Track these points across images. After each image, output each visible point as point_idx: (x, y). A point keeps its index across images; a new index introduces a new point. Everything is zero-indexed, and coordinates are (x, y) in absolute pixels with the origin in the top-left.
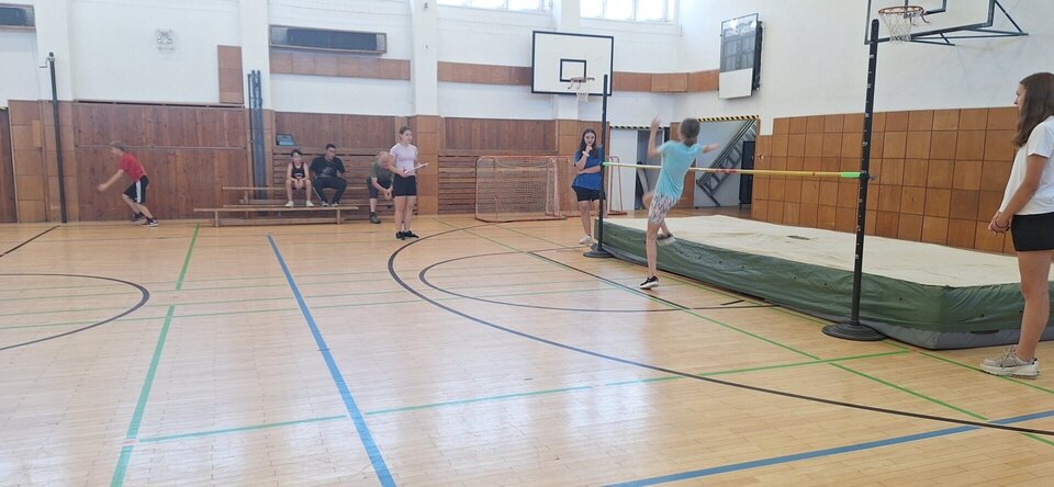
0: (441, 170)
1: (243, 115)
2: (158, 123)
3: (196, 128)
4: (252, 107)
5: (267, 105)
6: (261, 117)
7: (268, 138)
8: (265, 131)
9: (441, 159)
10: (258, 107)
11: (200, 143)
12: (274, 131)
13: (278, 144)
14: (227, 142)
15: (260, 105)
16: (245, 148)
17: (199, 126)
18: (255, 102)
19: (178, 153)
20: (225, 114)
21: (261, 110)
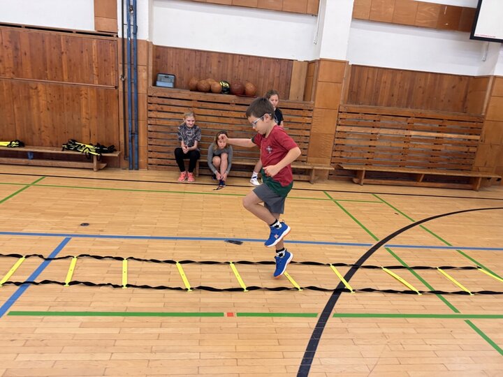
0: (339, 128)
1: (115, 46)
2: (16, 49)
3: (60, 58)
4: (125, 36)
5: (143, 35)
6: (136, 49)
7: (144, 75)
8: (140, 68)
9: (341, 116)
10: (132, 37)
11: (66, 77)
12: (151, 68)
13: (154, 84)
14: (96, 77)
15: (135, 34)
16: (116, 87)
17: (64, 57)
18: (129, 30)
19: (40, 87)
20: (94, 43)
21: (136, 41)
